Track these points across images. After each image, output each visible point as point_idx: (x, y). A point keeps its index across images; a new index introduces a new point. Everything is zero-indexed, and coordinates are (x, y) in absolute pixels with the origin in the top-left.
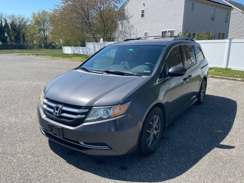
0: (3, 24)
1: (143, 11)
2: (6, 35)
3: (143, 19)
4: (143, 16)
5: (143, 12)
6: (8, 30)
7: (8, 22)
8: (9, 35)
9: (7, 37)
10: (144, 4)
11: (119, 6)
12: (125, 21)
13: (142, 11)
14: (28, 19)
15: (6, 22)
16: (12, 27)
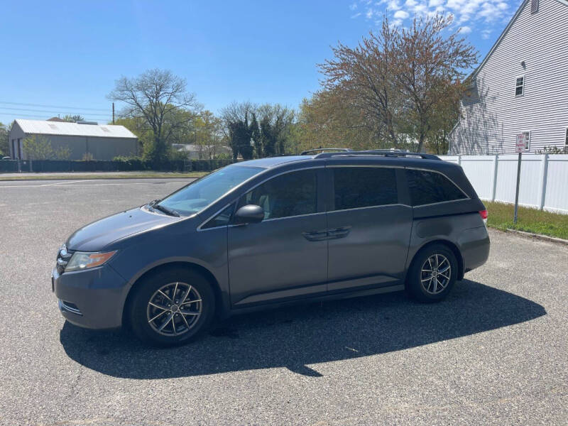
0: (249, 123)
1: (520, 81)
2: (252, 142)
3: (520, 99)
4: (521, 93)
5: (522, 83)
6: (256, 133)
7: (258, 119)
8: (257, 144)
9: (252, 148)
10: (523, 64)
11: (468, 72)
12: (477, 106)
13: (518, 80)
14: (293, 111)
15: (254, 118)
16: (263, 129)
